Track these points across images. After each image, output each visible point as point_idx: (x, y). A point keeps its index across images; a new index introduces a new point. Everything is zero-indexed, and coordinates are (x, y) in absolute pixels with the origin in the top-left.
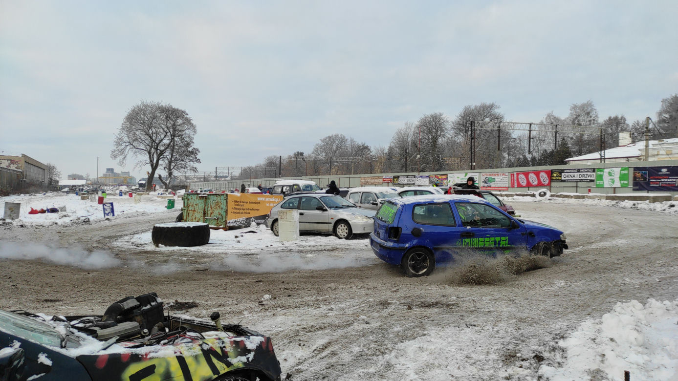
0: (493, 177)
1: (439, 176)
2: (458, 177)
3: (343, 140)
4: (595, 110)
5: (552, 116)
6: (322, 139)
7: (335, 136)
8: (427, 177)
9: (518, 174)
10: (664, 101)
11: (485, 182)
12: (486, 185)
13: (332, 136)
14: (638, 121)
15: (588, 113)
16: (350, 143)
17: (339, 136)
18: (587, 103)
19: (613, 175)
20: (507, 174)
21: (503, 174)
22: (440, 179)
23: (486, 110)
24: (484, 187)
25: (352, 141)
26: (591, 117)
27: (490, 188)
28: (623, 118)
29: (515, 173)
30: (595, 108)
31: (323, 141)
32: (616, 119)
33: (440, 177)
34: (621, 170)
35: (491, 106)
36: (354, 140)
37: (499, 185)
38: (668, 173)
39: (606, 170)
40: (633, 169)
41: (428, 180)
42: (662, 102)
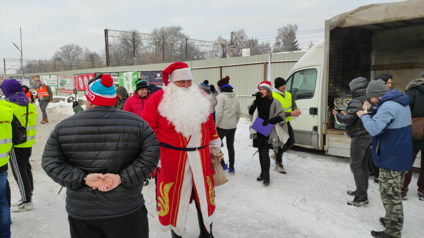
0: (66, 80)
1: (34, 77)
2: (45, 79)
3: (78, 49)
4: (246, 35)
5: (221, 38)
6: (61, 47)
7: (72, 45)
8: (28, 78)
9: (78, 77)
10: (279, 30)
11: (61, 84)
12: (62, 87)
13: (69, 46)
14: (263, 43)
15: (242, 38)
16: (85, 51)
17: (75, 45)
18: (241, 30)
19: (128, 79)
20: (72, 77)
21: (70, 77)
22: (35, 81)
23: (175, 31)
24: (61, 89)
25: (86, 49)
26: (244, 40)
27: (64, 91)
28: (256, 40)
29: (77, 76)
30: (246, 34)
31: (62, 49)
32: (252, 40)
33: (35, 79)
34: (133, 75)
35: (179, 29)
36: (89, 49)
37: (69, 88)
38: (161, 78)
39: (125, 74)
40: (140, 72)
41: (29, 81)
42: (278, 30)
